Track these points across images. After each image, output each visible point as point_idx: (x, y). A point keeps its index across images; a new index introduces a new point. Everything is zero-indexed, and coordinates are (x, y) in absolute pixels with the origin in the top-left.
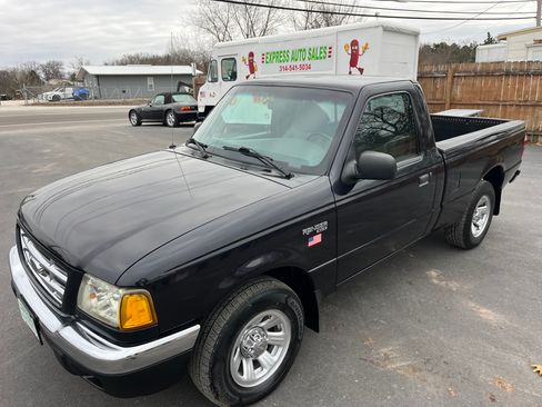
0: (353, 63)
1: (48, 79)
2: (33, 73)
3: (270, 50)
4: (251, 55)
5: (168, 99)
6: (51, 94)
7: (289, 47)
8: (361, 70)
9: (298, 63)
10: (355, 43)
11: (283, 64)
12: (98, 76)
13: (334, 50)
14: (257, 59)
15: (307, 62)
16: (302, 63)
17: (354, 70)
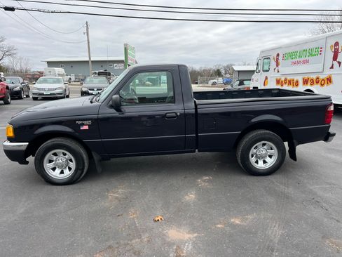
0: (335, 58)
1: (226, 74)
2: (218, 70)
3: (288, 52)
4: (278, 55)
5: (241, 83)
6: (212, 81)
7: (298, 49)
8: (339, 63)
9: (302, 59)
10: (337, 44)
11: (293, 60)
12: (239, 71)
13: (323, 49)
14: (280, 58)
15: (307, 58)
16: (304, 59)
17: (335, 63)
